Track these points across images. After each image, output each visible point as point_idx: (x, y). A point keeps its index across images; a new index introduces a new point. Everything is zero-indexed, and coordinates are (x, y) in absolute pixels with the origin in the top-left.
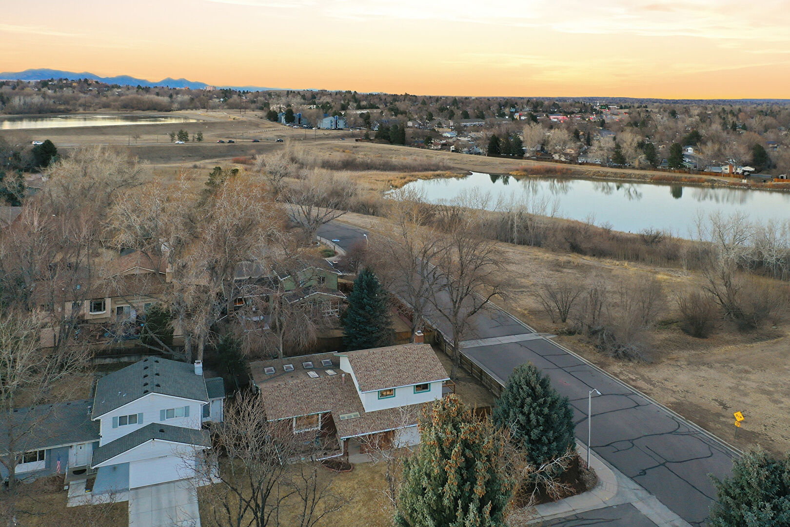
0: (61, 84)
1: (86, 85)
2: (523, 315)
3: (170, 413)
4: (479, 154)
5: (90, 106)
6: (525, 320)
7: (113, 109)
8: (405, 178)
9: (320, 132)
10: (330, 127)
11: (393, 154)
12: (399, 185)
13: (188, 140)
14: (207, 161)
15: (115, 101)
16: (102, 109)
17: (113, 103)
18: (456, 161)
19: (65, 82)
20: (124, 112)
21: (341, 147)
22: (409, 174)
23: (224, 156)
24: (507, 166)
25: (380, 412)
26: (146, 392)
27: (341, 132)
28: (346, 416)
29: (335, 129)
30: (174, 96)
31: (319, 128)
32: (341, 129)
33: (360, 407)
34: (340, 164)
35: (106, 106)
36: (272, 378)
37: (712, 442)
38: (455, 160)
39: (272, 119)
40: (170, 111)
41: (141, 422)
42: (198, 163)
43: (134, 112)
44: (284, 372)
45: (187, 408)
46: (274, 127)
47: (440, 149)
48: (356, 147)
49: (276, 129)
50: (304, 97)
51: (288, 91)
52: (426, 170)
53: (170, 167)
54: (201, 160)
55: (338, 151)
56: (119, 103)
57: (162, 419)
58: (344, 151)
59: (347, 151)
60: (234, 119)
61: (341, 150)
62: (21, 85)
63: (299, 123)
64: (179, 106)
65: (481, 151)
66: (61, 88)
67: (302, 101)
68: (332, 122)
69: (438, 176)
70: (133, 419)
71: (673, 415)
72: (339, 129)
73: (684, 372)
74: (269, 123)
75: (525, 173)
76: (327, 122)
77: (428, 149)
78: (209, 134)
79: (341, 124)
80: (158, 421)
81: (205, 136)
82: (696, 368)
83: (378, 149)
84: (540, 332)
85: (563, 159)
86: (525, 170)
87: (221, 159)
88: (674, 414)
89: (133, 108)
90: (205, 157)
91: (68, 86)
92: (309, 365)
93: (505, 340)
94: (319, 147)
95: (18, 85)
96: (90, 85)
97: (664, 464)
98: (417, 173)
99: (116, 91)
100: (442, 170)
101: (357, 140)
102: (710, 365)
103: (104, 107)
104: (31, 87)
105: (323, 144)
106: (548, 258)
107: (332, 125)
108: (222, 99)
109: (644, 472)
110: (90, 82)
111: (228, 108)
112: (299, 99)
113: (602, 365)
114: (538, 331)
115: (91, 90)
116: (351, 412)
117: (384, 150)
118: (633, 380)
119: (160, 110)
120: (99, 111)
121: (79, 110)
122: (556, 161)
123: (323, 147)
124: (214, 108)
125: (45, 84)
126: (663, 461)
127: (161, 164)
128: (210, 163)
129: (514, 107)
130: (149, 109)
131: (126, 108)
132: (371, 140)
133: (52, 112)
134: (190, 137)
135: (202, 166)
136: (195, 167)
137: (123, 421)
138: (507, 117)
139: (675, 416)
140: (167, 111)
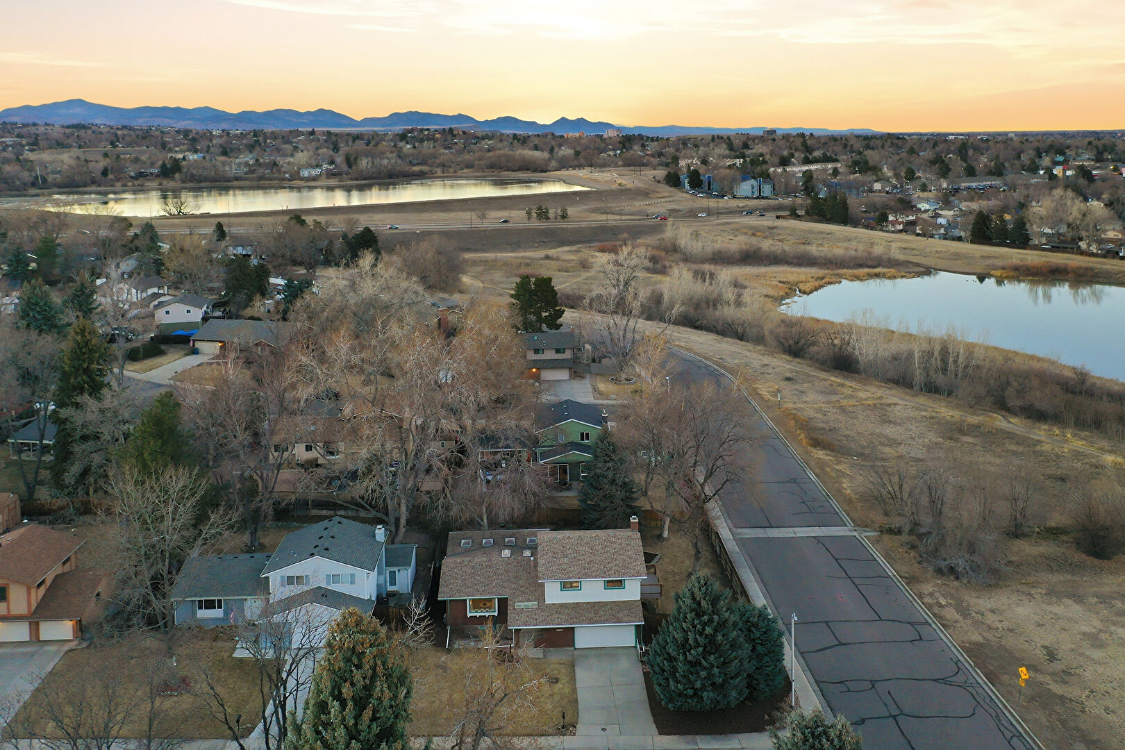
0: (421, 136)
1: (449, 137)
2: (850, 501)
3: (335, 578)
4: (960, 239)
5: (450, 167)
6: (847, 508)
7: (478, 171)
8: (823, 278)
9: (734, 203)
10: (750, 195)
11: (824, 239)
12: (808, 290)
13: (549, 218)
14: (566, 248)
15: (480, 159)
16: (465, 170)
17: (477, 163)
18: (915, 252)
19: (426, 133)
20: (490, 174)
21: (751, 228)
22: (832, 272)
23: (589, 241)
24: (989, 262)
25: (562, 605)
26: (312, 555)
27: (764, 202)
28: (523, 605)
29: (758, 198)
30: (556, 150)
31: (734, 197)
32: (766, 198)
33: (542, 597)
34: (737, 255)
35: (469, 166)
36: (467, 551)
37: (988, 700)
38: (913, 249)
39: (671, 183)
40: (546, 171)
41: (307, 584)
42: (552, 252)
43: (502, 173)
44: (481, 547)
45: (352, 576)
46: (670, 197)
47: (901, 231)
48: (773, 228)
49: (671, 199)
50: (731, 147)
51: (713, 137)
52: (861, 266)
53: (516, 258)
54: (559, 246)
55: (746, 234)
56: (485, 161)
57: (328, 583)
58: (754, 235)
59: (758, 234)
60: (620, 184)
61: (750, 232)
62: (377, 139)
63: (709, 189)
64: (558, 165)
65: (962, 234)
66: (422, 141)
67: (727, 152)
68: (753, 187)
69: (877, 276)
70: (299, 579)
71: (960, 657)
72: (763, 198)
73: (1032, 604)
74: (666, 190)
75: (1016, 273)
76: (746, 187)
77: (882, 230)
78: (578, 209)
79: (767, 190)
80: (324, 585)
81: (571, 211)
82: (1054, 599)
83: (804, 231)
84: (859, 526)
85: (1094, 249)
86: (1016, 268)
87: (584, 245)
88: (964, 658)
89: (501, 168)
90: (563, 243)
91: (431, 138)
92: (512, 542)
93: (802, 532)
94: (720, 228)
95: (373, 137)
96: (454, 136)
97: (894, 717)
98: (845, 271)
99: (486, 144)
100: (885, 267)
101: (778, 217)
102: (1079, 599)
103: (467, 167)
104: (388, 141)
105: (727, 223)
106: (952, 416)
107: (753, 192)
108: (619, 152)
109: (863, 721)
110: (455, 132)
111: (624, 166)
112: (722, 150)
113: (911, 580)
114: (856, 525)
115: (456, 143)
116: (530, 601)
117: (811, 232)
118: (941, 606)
119: (535, 171)
120: (459, 173)
121: (436, 172)
122: (1082, 253)
123: (725, 228)
124: (603, 166)
125: (403, 137)
126: (895, 712)
127: (507, 252)
128: (568, 251)
129: (1062, 153)
130: (520, 169)
131: (491, 168)
132: (799, 216)
133: (404, 176)
134: (551, 213)
135: (555, 256)
136: (547, 257)
137: (290, 580)
138: (1042, 172)
139: (963, 660)
140: (542, 171)
